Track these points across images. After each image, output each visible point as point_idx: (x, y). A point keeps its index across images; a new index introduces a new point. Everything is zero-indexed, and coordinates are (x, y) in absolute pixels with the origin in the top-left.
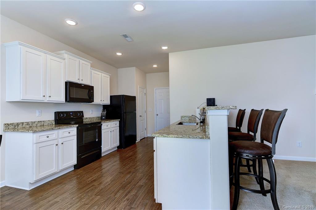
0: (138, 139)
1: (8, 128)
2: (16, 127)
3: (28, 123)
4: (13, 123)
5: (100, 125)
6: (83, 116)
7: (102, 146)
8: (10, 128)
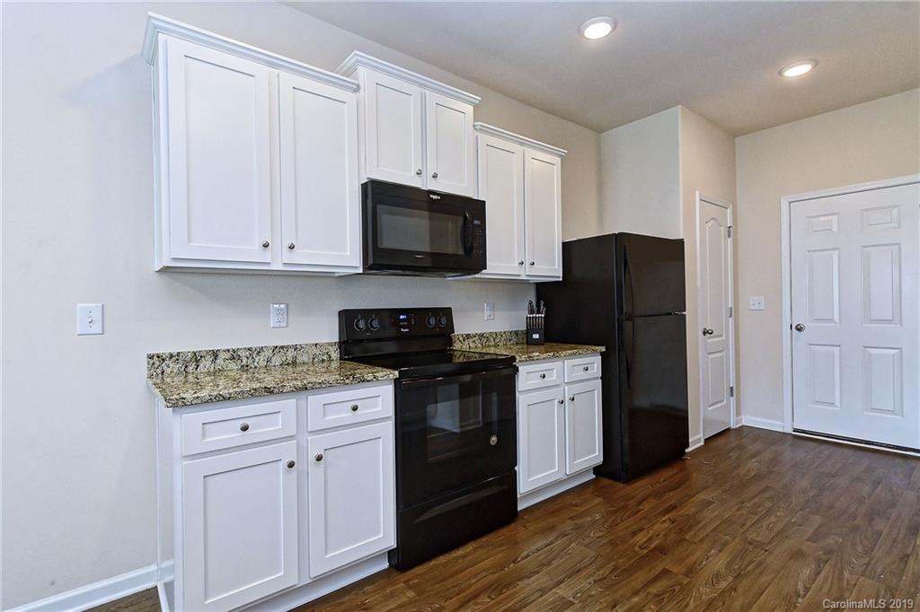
0: (696, 440)
1: (159, 371)
2: (190, 369)
3: (234, 356)
4: (178, 354)
5: (505, 372)
6: (450, 327)
7: (521, 469)
8: (169, 370)
